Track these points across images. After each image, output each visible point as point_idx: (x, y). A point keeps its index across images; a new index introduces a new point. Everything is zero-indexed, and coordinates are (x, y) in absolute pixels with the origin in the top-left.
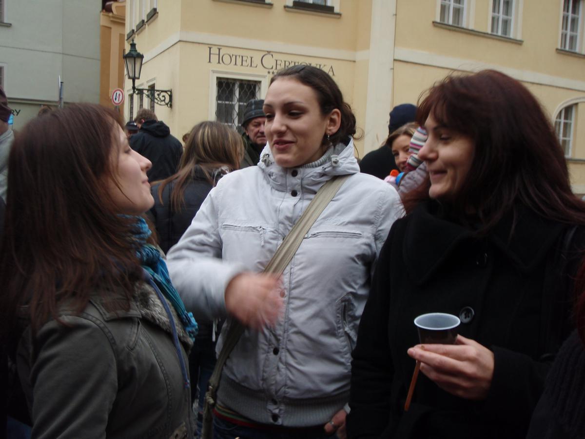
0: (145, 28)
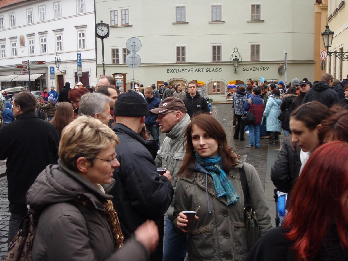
0: (338, 13)
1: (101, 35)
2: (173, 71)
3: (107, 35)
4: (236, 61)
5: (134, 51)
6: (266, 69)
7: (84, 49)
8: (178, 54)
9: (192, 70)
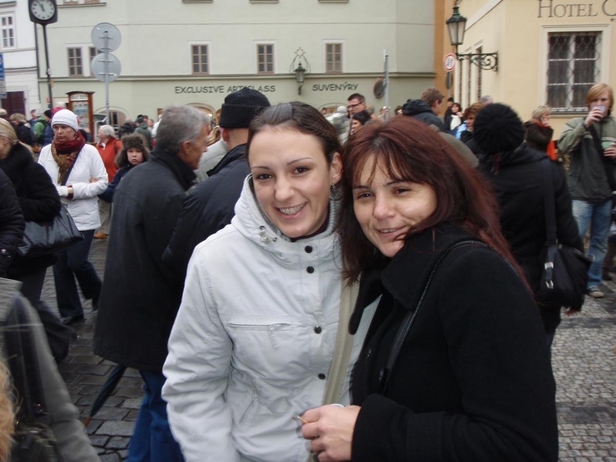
1: (41, 18)
2: (185, 90)
3: (53, 19)
4: (301, 73)
5: (107, 50)
6: (353, 88)
7: (12, 48)
8: (195, 59)
9: (221, 88)
